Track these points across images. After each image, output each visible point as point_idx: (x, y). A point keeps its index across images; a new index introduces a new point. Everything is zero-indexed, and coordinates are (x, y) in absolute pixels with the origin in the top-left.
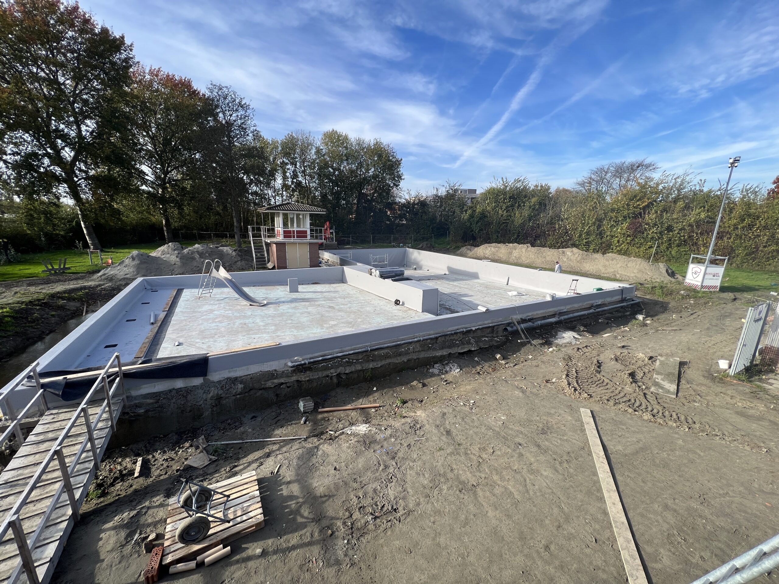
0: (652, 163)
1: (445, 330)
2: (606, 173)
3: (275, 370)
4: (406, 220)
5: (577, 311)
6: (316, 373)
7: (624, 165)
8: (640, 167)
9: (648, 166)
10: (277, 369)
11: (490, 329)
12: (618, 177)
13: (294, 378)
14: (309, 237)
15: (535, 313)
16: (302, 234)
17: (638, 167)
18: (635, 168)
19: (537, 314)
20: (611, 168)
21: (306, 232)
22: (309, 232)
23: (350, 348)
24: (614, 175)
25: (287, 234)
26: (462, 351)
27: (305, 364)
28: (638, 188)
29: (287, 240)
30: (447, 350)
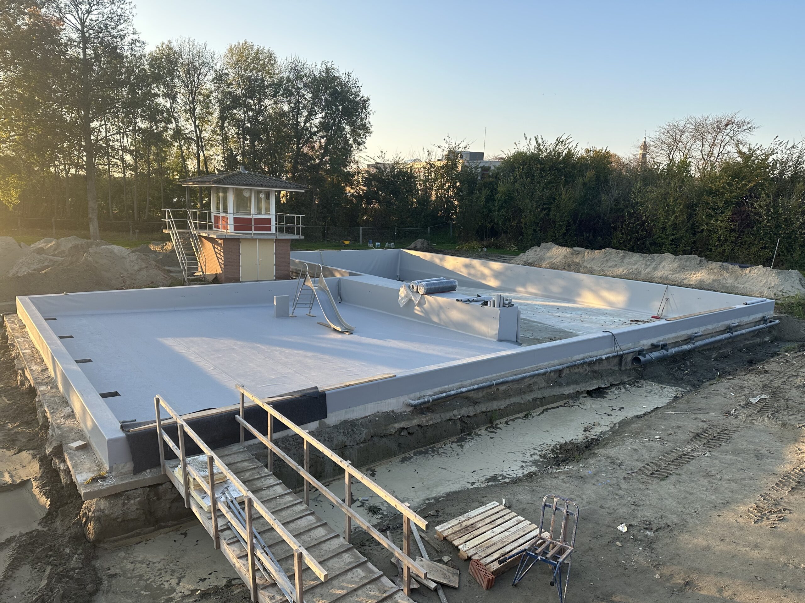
0: (747, 121)
1: (570, 359)
2: (683, 132)
3: (393, 411)
4: (379, 201)
5: (712, 335)
6: (438, 416)
7: (708, 122)
8: (730, 126)
9: (740, 125)
10: (395, 409)
11: (616, 360)
12: (699, 140)
13: (416, 422)
14: (273, 230)
15: (666, 337)
16: (263, 224)
17: (727, 125)
18: (722, 126)
19: (669, 339)
20: (688, 126)
21: (269, 221)
22: (273, 222)
23: (470, 381)
24: (693, 136)
25: (240, 224)
26: (591, 389)
27: (429, 402)
28: (739, 159)
29: (239, 234)
30: (575, 386)
